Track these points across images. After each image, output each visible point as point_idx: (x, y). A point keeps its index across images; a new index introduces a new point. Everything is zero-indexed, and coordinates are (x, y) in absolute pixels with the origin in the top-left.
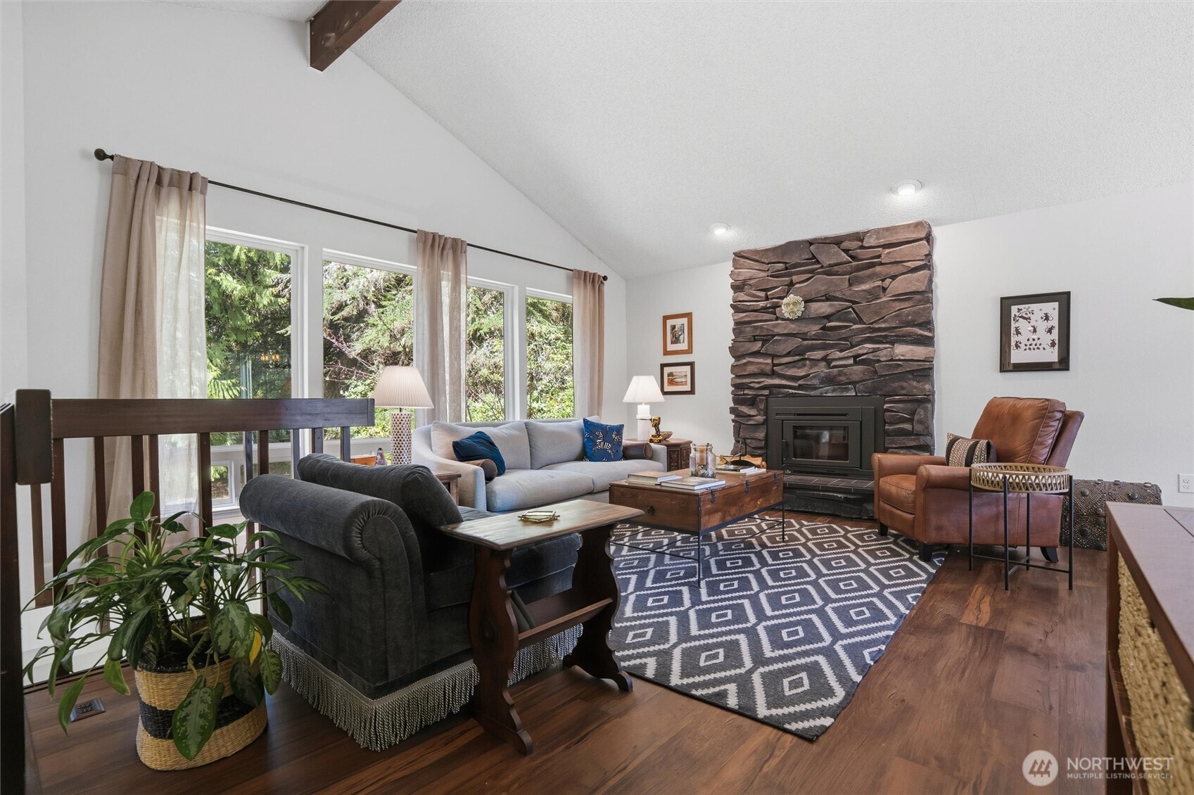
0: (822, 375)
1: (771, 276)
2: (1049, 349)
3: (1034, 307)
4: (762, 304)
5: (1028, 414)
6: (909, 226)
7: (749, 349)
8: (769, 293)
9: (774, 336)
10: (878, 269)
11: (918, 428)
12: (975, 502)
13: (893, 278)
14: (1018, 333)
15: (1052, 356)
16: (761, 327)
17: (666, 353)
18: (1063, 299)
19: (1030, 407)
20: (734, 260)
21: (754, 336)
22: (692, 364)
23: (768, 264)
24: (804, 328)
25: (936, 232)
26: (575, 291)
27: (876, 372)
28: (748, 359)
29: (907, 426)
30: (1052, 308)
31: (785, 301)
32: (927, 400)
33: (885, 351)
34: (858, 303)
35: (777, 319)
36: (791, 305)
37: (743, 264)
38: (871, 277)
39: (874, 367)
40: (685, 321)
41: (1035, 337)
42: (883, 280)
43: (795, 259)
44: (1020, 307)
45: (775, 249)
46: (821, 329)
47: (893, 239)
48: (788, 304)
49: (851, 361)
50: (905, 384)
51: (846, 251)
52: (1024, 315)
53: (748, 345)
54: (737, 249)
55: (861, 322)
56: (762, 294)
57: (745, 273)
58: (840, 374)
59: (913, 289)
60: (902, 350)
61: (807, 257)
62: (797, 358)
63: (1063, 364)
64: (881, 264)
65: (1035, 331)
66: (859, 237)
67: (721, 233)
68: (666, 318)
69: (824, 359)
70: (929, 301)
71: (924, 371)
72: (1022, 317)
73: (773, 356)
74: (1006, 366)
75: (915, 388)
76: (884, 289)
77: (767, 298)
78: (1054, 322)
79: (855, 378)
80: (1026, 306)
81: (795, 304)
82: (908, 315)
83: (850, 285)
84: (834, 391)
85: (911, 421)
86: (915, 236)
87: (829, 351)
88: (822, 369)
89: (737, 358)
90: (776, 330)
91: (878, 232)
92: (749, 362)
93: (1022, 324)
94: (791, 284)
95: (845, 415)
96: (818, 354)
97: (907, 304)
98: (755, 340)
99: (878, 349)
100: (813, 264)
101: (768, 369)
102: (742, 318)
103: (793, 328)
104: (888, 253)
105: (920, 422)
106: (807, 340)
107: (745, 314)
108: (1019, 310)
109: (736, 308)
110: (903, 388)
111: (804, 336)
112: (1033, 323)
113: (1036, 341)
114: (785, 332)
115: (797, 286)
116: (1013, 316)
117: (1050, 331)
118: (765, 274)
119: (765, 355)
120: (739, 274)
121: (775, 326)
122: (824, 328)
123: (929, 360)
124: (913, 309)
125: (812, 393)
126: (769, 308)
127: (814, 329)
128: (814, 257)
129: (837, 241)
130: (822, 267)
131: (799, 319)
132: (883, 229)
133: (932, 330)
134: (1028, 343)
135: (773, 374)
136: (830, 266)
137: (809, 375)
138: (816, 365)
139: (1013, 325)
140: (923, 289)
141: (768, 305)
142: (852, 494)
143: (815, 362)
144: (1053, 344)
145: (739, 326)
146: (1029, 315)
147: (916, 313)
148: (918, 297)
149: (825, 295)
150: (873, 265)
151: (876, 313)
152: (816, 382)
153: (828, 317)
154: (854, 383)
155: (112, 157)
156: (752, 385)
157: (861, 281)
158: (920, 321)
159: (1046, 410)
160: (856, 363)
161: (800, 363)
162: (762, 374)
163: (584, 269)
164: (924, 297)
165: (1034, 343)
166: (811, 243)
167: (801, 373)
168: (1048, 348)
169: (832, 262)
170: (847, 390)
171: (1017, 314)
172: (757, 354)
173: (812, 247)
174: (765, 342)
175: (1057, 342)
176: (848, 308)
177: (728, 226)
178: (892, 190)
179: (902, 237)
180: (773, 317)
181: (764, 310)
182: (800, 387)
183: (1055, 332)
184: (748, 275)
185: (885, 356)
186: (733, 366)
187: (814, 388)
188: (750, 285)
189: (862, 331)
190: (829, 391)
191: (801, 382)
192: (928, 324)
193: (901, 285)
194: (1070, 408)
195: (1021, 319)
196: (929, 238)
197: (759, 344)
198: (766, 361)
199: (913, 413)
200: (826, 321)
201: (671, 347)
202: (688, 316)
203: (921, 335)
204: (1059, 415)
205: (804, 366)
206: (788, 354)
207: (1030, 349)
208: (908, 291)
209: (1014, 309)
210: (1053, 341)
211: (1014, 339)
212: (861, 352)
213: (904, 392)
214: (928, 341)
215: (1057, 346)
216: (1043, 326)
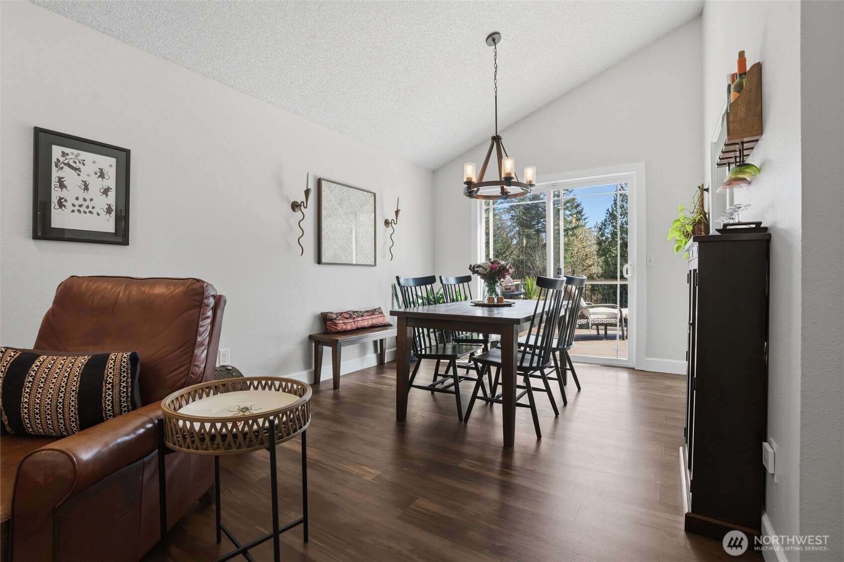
2: (104, 216)
3: (84, 155)
14: (62, 185)
15: (107, 225)
18: (121, 157)
30: (108, 164)
44: (67, 150)
52: (71, 163)
63: (120, 237)
65: (86, 188)
72: (68, 165)
74: (43, 231)
80: (76, 152)
93: (67, 174)
108: (64, 154)
112: (83, 177)
113: (88, 203)
116: (54, 160)
117: (106, 192)
134: (77, 203)
139: (55, 174)
144: (109, 211)
146: (80, 166)
165: (85, 204)
168: (102, 213)
171: (62, 159)
175: (114, 208)
183: (112, 194)
195: (66, 168)
207: (79, 211)
209: (56, 151)
210: (109, 206)
215: (113, 213)
216: (96, 185)
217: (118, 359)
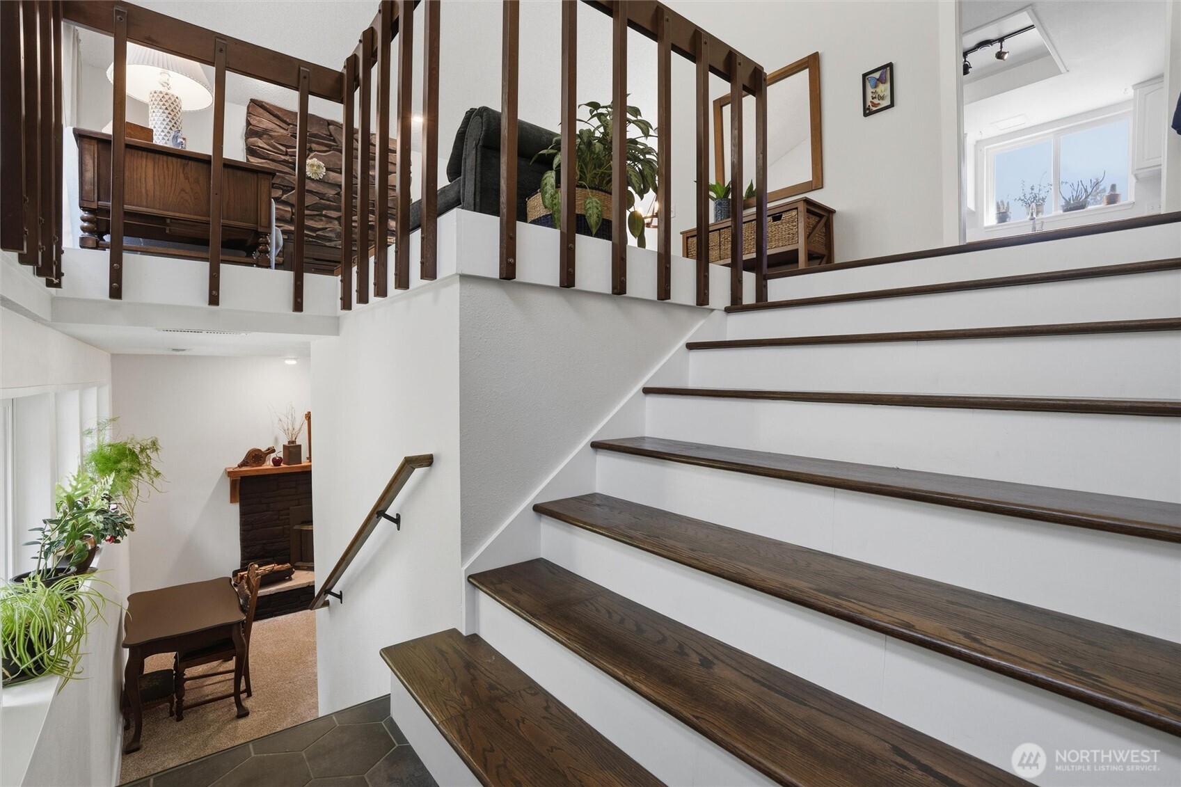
0: (338, 230)
4: (283, 157)
8: (288, 150)
9: (292, 189)
16: (283, 178)
20: (249, 105)
23: (289, 124)
24: (322, 189)
31: (308, 161)
36: (314, 167)
37: (258, 112)
43: (314, 130)
46: (336, 194)
47: (392, 147)
48: (312, 165)
56: (284, 149)
57: (261, 121)
61: (325, 132)
62: (316, 213)
77: (286, 154)
81: (319, 167)
88: (337, 226)
94: (310, 150)
96: (332, 213)
100: (330, 140)
101: (288, 216)
102: (260, 163)
103: (314, 186)
104: (389, 155)
106: (324, 200)
109: (253, 152)
111: (322, 196)
115: (317, 153)
118: (282, 131)
119: (286, 203)
125: (327, 244)
126: (291, 163)
127: (329, 192)
128: (331, 135)
131: (320, 181)
137: (327, 228)
138: (331, 222)
141: (290, 160)
143: (329, 219)
152: (330, 235)
161: (317, 217)
166: (329, 122)
167: (319, 225)
173: (331, 127)
174: (285, 192)
181: (285, 163)
182: (318, 237)
184: (267, 127)
187: (330, 240)
188: (271, 136)
191: (319, 233)
193: (393, 180)
197: (280, 192)
198: (286, 209)
205: (322, 220)
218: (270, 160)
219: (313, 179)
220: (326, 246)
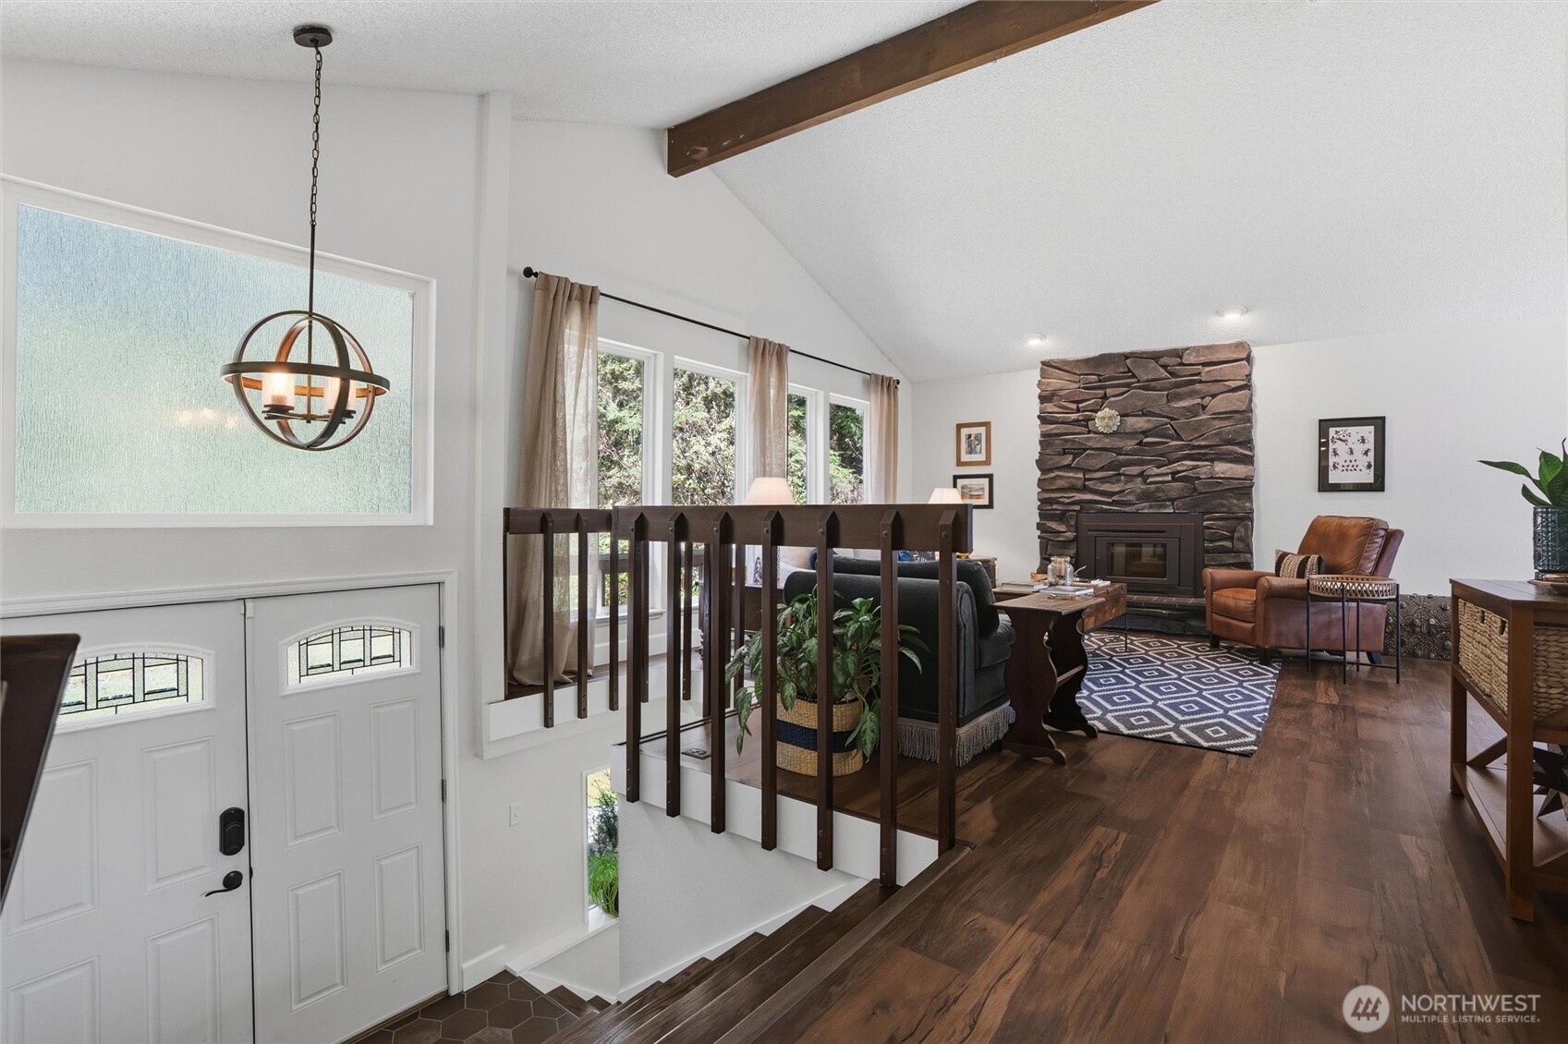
0: (1139, 491)
1: (1084, 388)
2: (1366, 471)
3: (1350, 429)
4: (1074, 416)
5: (1353, 532)
6: (1230, 345)
7: (1058, 462)
8: (1080, 405)
9: (1086, 450)
10: (1198, 386)
11: (1240, 546)
12: (1311, 610)
13: (1214, 396)
14: (1336, 454)
15: (1368, 477)
16: (1073, 441)
17: (960, 463)
18: (1379, 423)
19: (1355, 526)
20: (1042, 369)
21: (1064, 450)
22: (990, 477)
23: (1080, 375)
24: (1118, 443)
25: (1256, 352)
26: (873, 397)
27: (1195, 489)
28: (1056, 473)
29: (1227, 544)
30: (1368, 432)
31: (1100, 414)
32: (1248, 517)
33: (1204, 469)
34: (1175, 419)
35: (1089, 432)
36: (1106, 419)
37: (1051, 374)
38: (1191, 395)
39: (1194, 484)
40: (982, 430)
41: (1352, 458)
42: (1202, 398)
43: (1108, 372)
44: (1338, 429)
45: (1087, 361)
46: (1137, 444)
47: (1214, 359)
48: (1103, 418)
49: (1169, 478)
50: (1225, 502)
51: (1164, 367)
52: (1341, 437)
53: (1057, 458)
54: (1046, 358)
55: (1179, 438)
56: (1074, 406)
57: (1055, 383)
58: (1158, 490)
59: (1234, 408)
60: (1222, 468)
61: (1122, 370)
62: (1111, 473)
63: (1378, 485)
64: (1200, 382)
65: (1352, 453)
66: (1177, 353)
67: (1034, 343)
68: (959, 427)
69: (1141, 474)
70: (1249, 420)
71: (1244, 489)
72: (1340, 439)
73: (1085, 471)
74: (1325, 486)
75: (1236, 505)
76: (1204, 407)
77: (1078, 410)
78: (1370, 444)
79: (1174, 495)
80: (1344, 429)
81: (1110, 418)
82: (1228, 433)
83: (1168, 401)
84: (1151, 507)
85: (1231, 538)
86: (1235, 356)
87: (1145, 468)
88: (1138, 485)
89: (1044, 470)
90: (1090, 444)
91: (1197, 350)
92: (1057, 476)
93: (1339, 446)
94: (1105, 397)
95: (1162, 532)
96: (1135, 470)
97: (1226, 423)
98: (1065, 453)
99: (1198, 467)
100: (1130, 377)
101: (1079, 484)
102: (1051, 430)
103: (1107, 442)
104: (1209, 371)
105: (1241, 539)
106: (1121, 455)
107: (1054, 426)
108: (1337, 432)
109: (1044, 419)
110: (1222, 505)
111: (1119, 451)
112: (1350, 445)
113: (1353, 463)
114: (1099, 446)
115: (1112, 399)
116: (1331, 437)
117: (1366, 453)
118: (1076, 386)
119: (1077, 469)
120: (1048, 384)
121: (1089, 439)
122: (1140, 443)
123: (1250, 478)
124: (1233, 428)
126: (1082, 420)
127: (1130, 444)
128: (1130, 371)
129: (1155, 356)
130: (1139, 381)
131: (1114, 433)
132: (1203, 347)
133: (1251, 449)
134: (1346, 464)
135: (1085, 489)
136: (1148, 381)
137: (1124, 491)
138: (1131, 481)
139: (1331, 447)
140: (1244, 408)
141: (1080, 418)
142: (1178, 610)
143: (1130, 478)
144: (1369, 466)
145: (1046, 439)
146: (1346, 437)
147: (1237, 432)
148: (1239, 416)
149: (1142, 410)
150: (1193, 382)
151: (1195, 430)
152: (1131, 498)
153: (1145, 433)
154: (1172, 500)
155: (536, 275)
156: (1061, 500)
157: (1179, 397)
158: (1241, 440)
159: (1370, 528)
160: (1174, 480)
161: (1114, 478)
162: (1073, 488)
163: (880, 373)
164: (1245, 415)
165: (1351, 464)
166: (1126, 356)
167: (1116, 488)
168: (1364, 469)
169: (1150, 378)
170: (1165, 507)
171: (1335, 436)
172: (1068, 468)
173: (1128, 361)
174: (1076, 455)
175: (1373, 464)
176: (1167, 424)
177: (1043, 336)
178: (1219, 313)
179: (1222, 357)
180: (1085, 430)
181: (1076, 422)
182: (1115, 503)
183: (1371, 454)
184: (1058, 386)
185: (1205, 473)
186: (1039, 480)
187: (1129, 503)
188: (1060, 396)
189: (1181, 448)
190: (1145, 508)
191: (1115, 498)
192: (1248, 443)
193: (1220, 404)
194: (1392, 526)
195: (1338, 441)
196: (1249, 359)
197: (1071, 457)
198: (1077, 476)
199: (1233, 531)
200: (1142, 436)
201: (965, 458)
202: (987, 425)
203: (1241, 454)
204: (1382, 533)
205: (1119, 481)
206: (1102, 469)
207: (1347, 470)
208: (1228, 410)
209: (1332, 431)
210: (1369, 463)
211: (1332, 460)
212: (1180, 468)
213: (1225, 510)
214: (1249, 460)
215: (1372, 468)
216: (1359, 448)
217: (1314, 558)
218: (1059, 423)
219: (1106, 434)
220: (1125, 512)
